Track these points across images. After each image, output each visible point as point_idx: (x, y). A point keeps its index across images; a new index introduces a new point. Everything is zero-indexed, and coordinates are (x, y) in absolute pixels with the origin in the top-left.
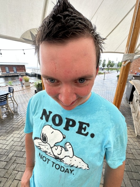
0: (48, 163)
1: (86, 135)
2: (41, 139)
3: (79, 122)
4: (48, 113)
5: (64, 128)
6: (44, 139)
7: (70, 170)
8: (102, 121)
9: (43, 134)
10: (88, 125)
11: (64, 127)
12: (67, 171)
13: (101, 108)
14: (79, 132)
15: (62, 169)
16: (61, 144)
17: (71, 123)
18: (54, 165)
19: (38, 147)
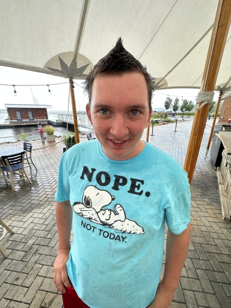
0: (93, 232)
1: (140, 194)
2: (83, 203)
3: (131, 179)
4: (90, 171)
5: (113, 188)
6: (88, 203)
7: (122, 237)
8: (159, 177)
9: (85, 197)
10: (142, 182)
11: (113, 186)
12: (118, 238)
13: (158, 161)
14: (132, 191)
15: (112, 236)
16: (109, 207)
17: (121, 181)
18: (102, 233)
19: (80, 213)
